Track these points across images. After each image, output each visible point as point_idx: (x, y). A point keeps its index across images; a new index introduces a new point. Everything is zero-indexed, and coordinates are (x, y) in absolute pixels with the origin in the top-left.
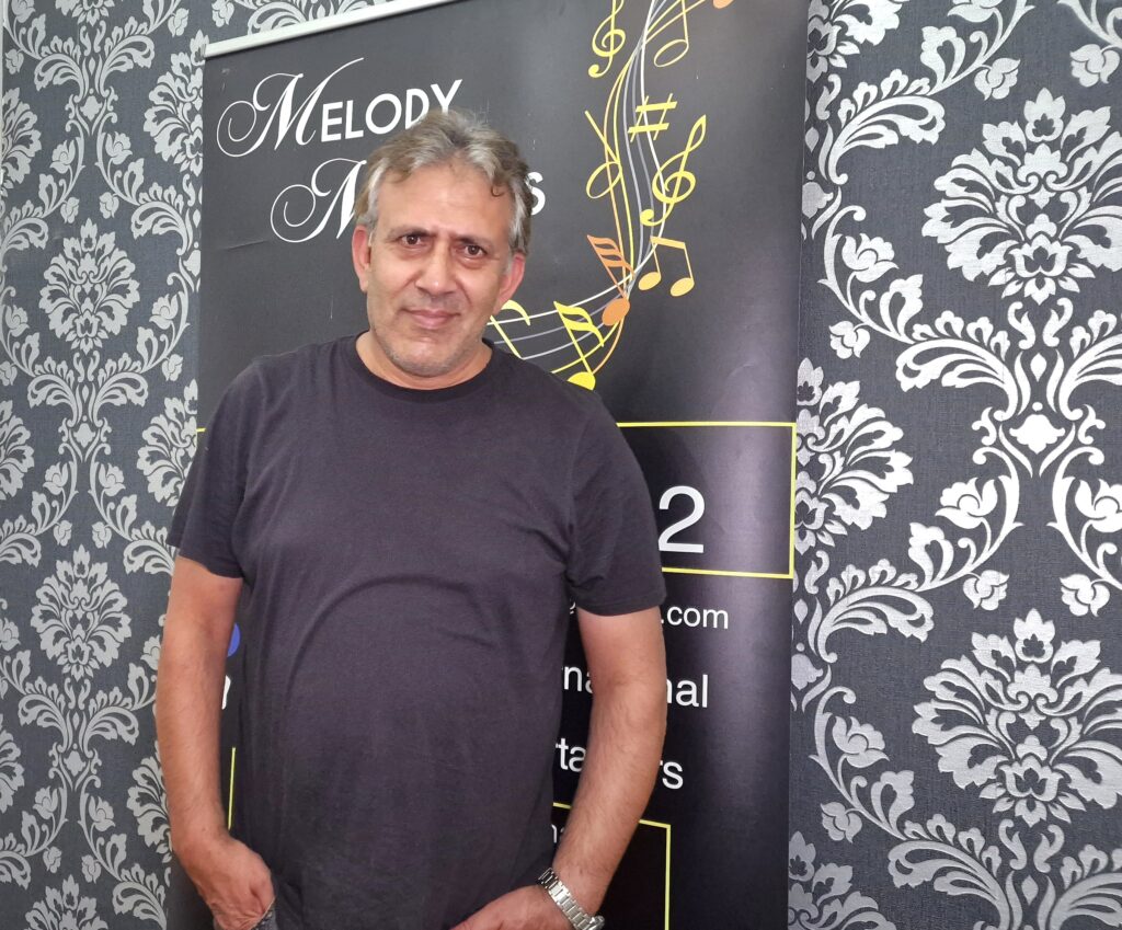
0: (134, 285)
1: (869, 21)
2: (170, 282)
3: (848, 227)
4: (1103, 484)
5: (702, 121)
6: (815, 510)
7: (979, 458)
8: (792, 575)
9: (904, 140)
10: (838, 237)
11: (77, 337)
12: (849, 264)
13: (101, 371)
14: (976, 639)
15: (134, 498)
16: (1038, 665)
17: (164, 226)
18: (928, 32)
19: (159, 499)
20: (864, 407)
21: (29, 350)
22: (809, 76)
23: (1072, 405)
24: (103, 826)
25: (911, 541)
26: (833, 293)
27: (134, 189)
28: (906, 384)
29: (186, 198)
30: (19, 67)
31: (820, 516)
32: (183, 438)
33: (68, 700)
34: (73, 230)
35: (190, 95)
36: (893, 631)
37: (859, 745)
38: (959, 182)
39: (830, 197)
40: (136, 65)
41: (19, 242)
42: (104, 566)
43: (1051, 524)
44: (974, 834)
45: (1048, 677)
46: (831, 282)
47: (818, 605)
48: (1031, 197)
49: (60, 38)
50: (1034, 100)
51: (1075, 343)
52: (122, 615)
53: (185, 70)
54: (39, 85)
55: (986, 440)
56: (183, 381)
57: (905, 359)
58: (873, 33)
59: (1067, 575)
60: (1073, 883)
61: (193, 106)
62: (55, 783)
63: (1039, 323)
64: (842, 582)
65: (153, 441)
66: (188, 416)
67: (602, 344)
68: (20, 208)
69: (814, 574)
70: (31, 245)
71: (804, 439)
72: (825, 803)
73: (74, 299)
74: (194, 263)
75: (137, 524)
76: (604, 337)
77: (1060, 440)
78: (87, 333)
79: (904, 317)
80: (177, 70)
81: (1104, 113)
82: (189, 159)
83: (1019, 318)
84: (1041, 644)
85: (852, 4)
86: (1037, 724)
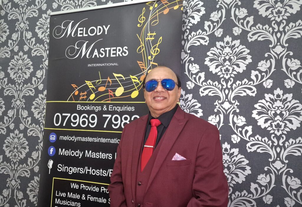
0: (32, 67)
1: (194, 19)
2: (41, 67)
3: (190, 62)
4: (239, 116)
5: (161, 38)
7: (216, 110)
9: (201, 44)
10: (188, 63)
11: (17, 79)
12: (190, 70)
13: (23, 87)
15: (30, 118)
16: (227, 154)
17: (40, 54)
18: (206, 22)
19: (36, 118)
20: (193, 99)
21: (5, 82)
22: (183, 30)
23: (233, 100)
24: (20, 198)
26: (187, 75)
27: (33, 45)
28: (202, 95)
29: (45, 47)
30: (4, 14)
32: (43, 103)
33: (12, 167)
34: (17, 54)
35: (47, 24)
38: (212, 53)
39: (187, 55)
40: (33, 16)
41: (3, 56)
42: (23, 134)
43: (229, 124)
45: (229, 156)
46: (187, 73)
48: (225, 57)
49: (15, 8)
50: (226, 37)
51: (234, 87)
52: (26, 146)
53: (46, 18)
54: (9, 19)
55: (217, 107)
56: (43, 90)
57: (201, 90)
58: (195, 22)
59: (232, 135)
60: (234, 200)
61: (48, 26)
62: (8, 188)
63: (227, 84)
65: (35, 104)
66: (44, 98)
67: (140, 85)
68: (3, 47)
70: (6, 57)
71: (181, 106)
73: (17, 70)
74: (47, 63)
75: (31, 124)
76: (140, 83)
77: (231, 107)
78: (19, 78)
79: (201, 81)
80: (44, 18)
81: (239, 41)
82: (46, 39)
83: (223, 82)
84: (227, 149)
85: (191, 15)
86: (227, 166)
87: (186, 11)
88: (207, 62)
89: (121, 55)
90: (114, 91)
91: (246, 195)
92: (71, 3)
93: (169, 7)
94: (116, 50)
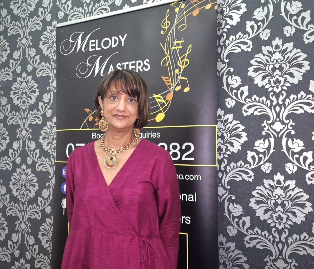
0: (37, 90)
1: (233, 19)
2: (48, 89)
3: (229, 73)
4: (295, 139)
5: (191, 46)
6: (223, 148)
7: (264, 133)
8: (217, 165)
9: (242, 51)
10: (227, 76)
11: (21, 105)
12: (230, 83)
13: (28, 114)
14: (265, 181)
15: (39, 150)
16: (280, 187)
17: (46, 74)
18: (248, 22)
19: (46, 150)
20: (234, 121)
21: (7, 109)
22: (218, 34)
23: (286, 119)
24: (31, 243)
25: (248, 155)
26: (226, 91)
27: (37, 64)
28: (245, 114)
29: (52, 66)
30: (3, 29)
31: (224, 150)
32: (52, 133)
33: (21, 208)
34: (20, 75)
35: (52, 38)
36: (244, 180)
37: (236, 210)
38: (256, 61)
39: (224, 65)
40: (37, 29)
41: (4, 79)
42: (30, 170)
43: (282, 150)
44: (266, 232)
45: (283, 190)
46: (225, 88)
47: (225, 173)
48: (274, 65)
49: (15, 21)
50: (275, 40)
51: (286, 103)
52: (36, 183)
53: (51, 31)
54: (9, 35)
55: (266, 129)
56: (52, 117)
57: (245, 108)
58: (234, 23)
59: (286, 163)
60: (291, 244)
61: (53, 41)
62: (17, 232)
63: (277, 99)
64: (230, 167)
65: (44, 134)
66: (54, 127)
67: (166, 105)
68: (4, 69)
69: (223, 165)
70: (8, 79)
71: (219, 129)
72: (228, 226)
73: (20, 94)
74: (55, 84)
75: (40, 157)
76: (167, 103)
77: (284, 128)
78: (24, 104)
79: (244, 97)
80: (49, 31)
81: (292, 43)
82: (53, 55)
83: (272, 97)
84: (281, 181)
85: (228, 15)
86: (280, 203)
87: (222, 10)
88: (251, 73)
89: (141, 70)
91: (306, 239)
92: (80, 10)
93: (199, 6)
94: (135, 64)
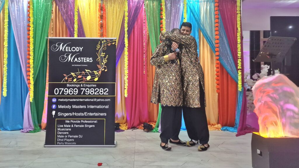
5: (107, 56)
8: (115, 96)
67: (99, 75)
89: (89, 62)
90: (86, 78)
93: (110, 43)
94: (86, 59)
